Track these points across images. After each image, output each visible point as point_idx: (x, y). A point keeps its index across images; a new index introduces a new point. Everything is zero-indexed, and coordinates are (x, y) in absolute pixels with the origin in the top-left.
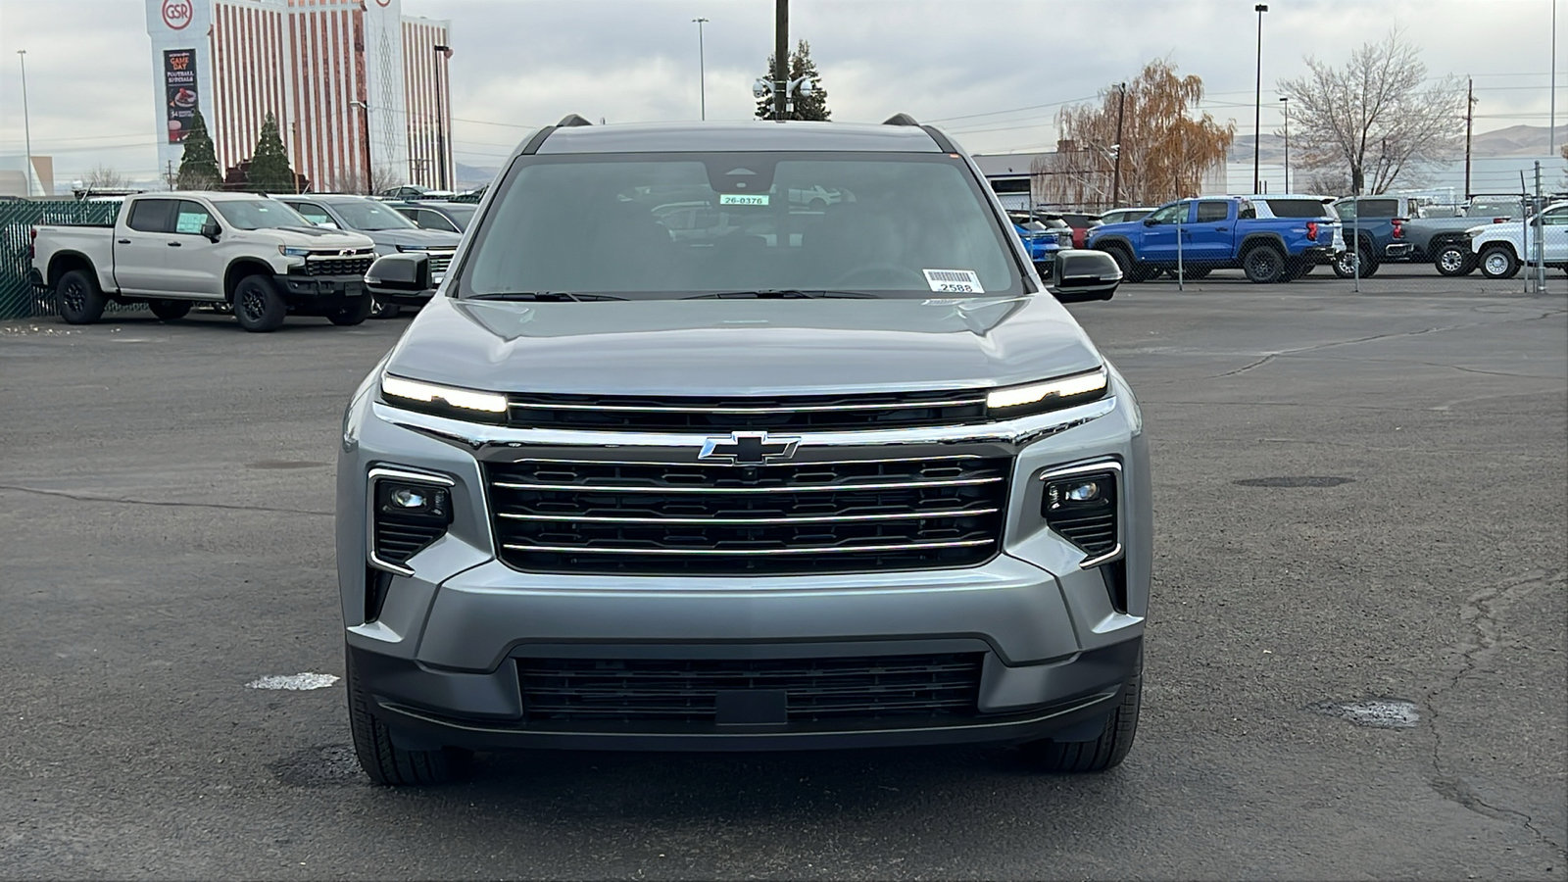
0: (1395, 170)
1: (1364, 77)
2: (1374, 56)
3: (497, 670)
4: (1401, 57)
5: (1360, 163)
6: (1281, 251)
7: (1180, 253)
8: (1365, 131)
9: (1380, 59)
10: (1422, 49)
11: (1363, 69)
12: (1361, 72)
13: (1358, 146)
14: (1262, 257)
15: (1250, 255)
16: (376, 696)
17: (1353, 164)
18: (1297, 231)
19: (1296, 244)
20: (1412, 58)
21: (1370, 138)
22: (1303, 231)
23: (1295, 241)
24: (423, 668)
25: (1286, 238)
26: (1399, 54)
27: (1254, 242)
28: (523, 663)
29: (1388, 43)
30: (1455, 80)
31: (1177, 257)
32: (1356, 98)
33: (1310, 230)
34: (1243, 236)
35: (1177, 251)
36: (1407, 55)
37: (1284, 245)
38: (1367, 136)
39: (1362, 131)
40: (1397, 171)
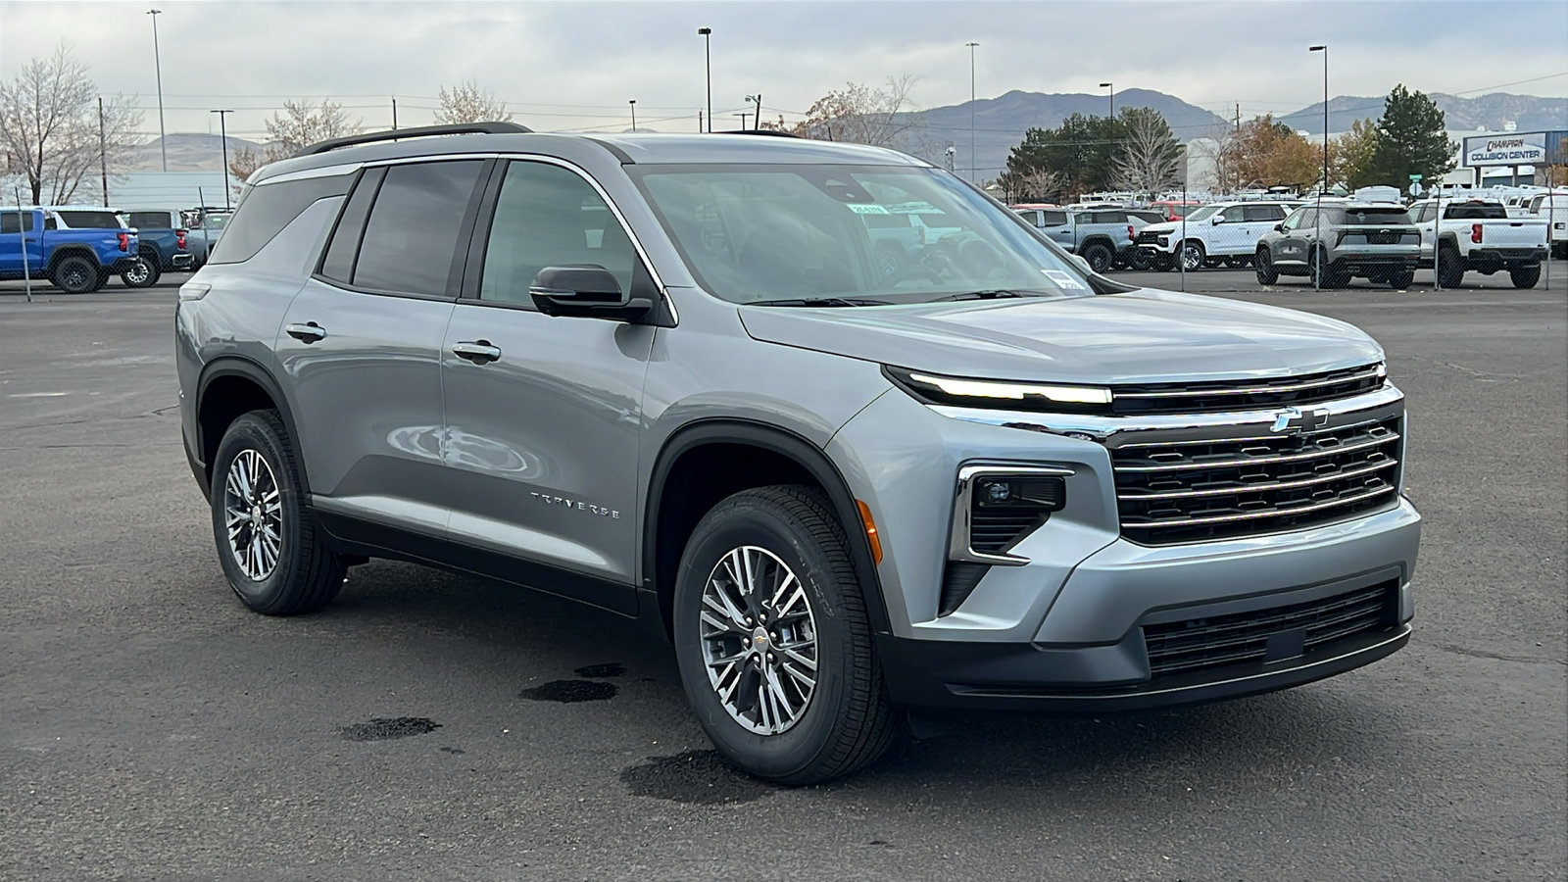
0: (74, 183)
1: (35, 92)
2: (45, 72)
3: (1125, 641)
4: (70, 74)
5: (38, 175)
6: (95, 263)
7: (26, 263)
8: (41, 144)
9: (50, 74)
10: (89, 68)
11: (34, 84)
12: (32, 86)
13: (35, 160)
14: (74, 267)
15: (62, 266)
16: (948, 686)
17: (31, 175)
18: (108, 242)
19: (109, 255)
20: (82, 75)
21: (47, 152)
22: (114, 242)
23: (107, 251)
24: (1040, 648)
25: (98, 249)
26: (68, 71)
27: (64, 253)
28: (1149, 630)
29: (57, 60)
30: (125, 99)
31: (23, 266)
32: (29, 111)
33: (122, 240)
34: (52, 247)
35: (23, 261)
36: (76, 73)
37: (97, 256)
38: (43, 150)
39: (38, 145)
40: (76, 185)
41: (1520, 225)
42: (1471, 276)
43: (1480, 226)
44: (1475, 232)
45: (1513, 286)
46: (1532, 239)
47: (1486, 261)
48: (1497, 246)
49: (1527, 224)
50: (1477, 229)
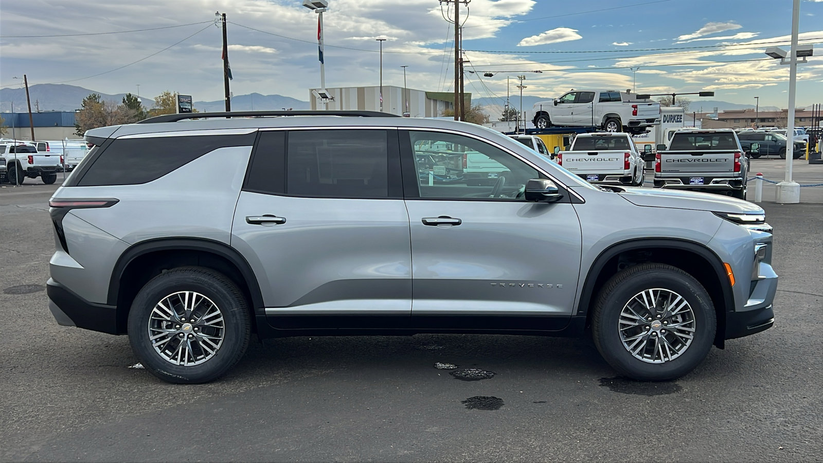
16: (747, 327)
41: (49, 156)
42: (27, 179)
43: (32, 156)
44: (30, 159)
45: (43, 183)
46: (54, 162)
47: (33, 173)
48: (40, 165)
49: (52, 155)
50: (30, 157)
